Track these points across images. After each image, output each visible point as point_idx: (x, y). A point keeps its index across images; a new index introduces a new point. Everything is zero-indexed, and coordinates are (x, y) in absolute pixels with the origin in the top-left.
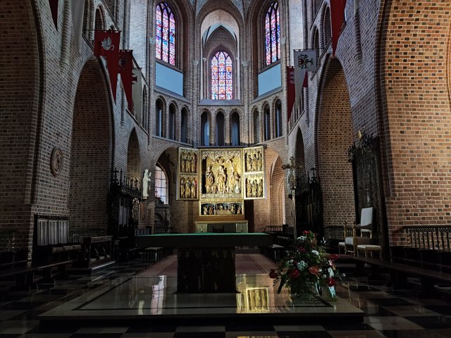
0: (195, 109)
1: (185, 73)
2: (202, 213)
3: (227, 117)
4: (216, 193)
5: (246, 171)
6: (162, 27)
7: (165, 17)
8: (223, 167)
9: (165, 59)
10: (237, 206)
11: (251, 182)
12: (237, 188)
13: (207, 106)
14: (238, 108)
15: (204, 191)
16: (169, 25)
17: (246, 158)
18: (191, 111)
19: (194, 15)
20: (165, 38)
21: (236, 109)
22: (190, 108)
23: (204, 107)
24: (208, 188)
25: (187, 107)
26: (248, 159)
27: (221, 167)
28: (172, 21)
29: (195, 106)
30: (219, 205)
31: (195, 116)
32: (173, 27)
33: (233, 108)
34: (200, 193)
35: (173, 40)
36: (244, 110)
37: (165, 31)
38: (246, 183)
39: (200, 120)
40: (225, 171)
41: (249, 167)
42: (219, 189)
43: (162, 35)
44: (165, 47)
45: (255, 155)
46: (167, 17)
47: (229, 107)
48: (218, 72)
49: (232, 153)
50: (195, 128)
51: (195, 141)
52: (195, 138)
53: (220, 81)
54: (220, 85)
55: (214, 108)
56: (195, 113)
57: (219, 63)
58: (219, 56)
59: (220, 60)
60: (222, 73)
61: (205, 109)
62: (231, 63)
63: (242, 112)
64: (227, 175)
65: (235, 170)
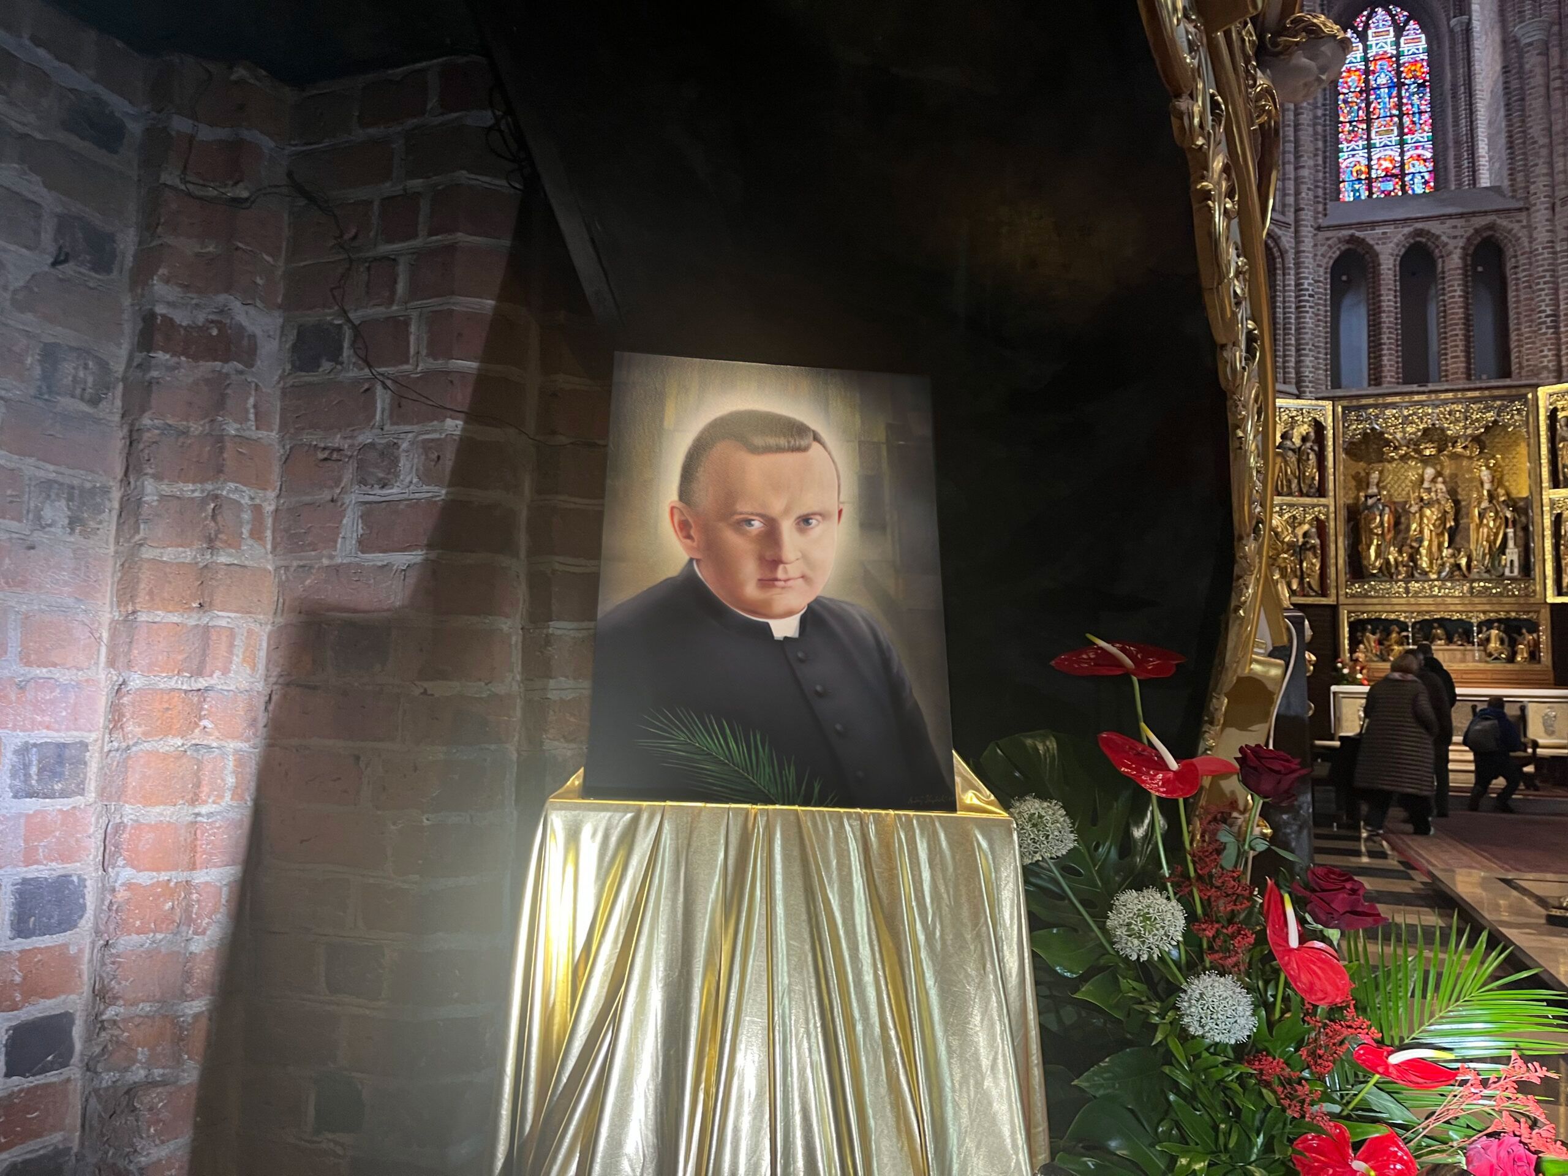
0: (1307, 245)
3: (1453, 262)
4: (1410, 577)
5: (1555, 484)
12: (1508, 556)
13: (1361, 225)
14: (1503, 222)
15: (1357, 570)
17: (1552, 429)
18: (1291, 256)
21: (1491, 227)
23: (1346, 233)
24: (1373, 556)
25: (1277, 239)
26: (1564, 433)
27: (1429, 473)
29: (1307, 231)
31: (1306, 274)
33: (1480, 222)
34: (1343, 578)
36: (1530, 228)
38: (1558, 533)
39: (1324, 289)
42: (1424, 563)
47: (1460, 222)
48: (1367, 90)
49: (1488, 409)
50: (1309, 320)
51: (1307, 372)
52: (1308, 361)
53: (1376, 124)
54: (1376, 139)
55: (1389, 229)
56: (1308, 261)
57: (1371, 54)
58: (1367, 26)
59: (1372, 40)
60: (1384, 91)
61: (1352, 239)
62: (1423, 44)
63: (1523, 234)
64: (1457, 503)
65: (1498, 481)
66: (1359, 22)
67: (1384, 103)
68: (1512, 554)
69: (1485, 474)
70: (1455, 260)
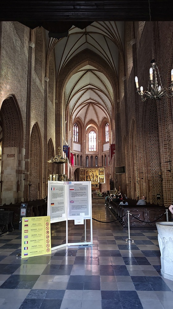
0: (84, 156)
1: (81, 144)
7: (75, 128)
8: (93, 173)
9: (75, 141)
10: (97, 185)
11: (101, 178)
12: (97, 180)
17: (99, 171)
19: (84, 126)
20: (75, 134)
24: (88, 180)
25: (82, 155)
28: (77, 128)
29: (84, 154)
31: (84, 158)
32: (77, 130)
35: (77, 134)
37: (75, 132)
38: (99, 178)
40: (93, 174)
41: (100, 174)
44: (75, 137)
45: (102, 170)
47: (95, 155)
49: (95, 169)
50: (84, 162)
52: (84, 165)
53: (92, 141)
54: (92, 143)
55: (90, 155)
59: (91, 134)
61: (87, 155)
62: (95, 135)
63: (98, 156)
64: (94, 176)
65: (96, 174)
67: (92, 139)
70: (94, 158)
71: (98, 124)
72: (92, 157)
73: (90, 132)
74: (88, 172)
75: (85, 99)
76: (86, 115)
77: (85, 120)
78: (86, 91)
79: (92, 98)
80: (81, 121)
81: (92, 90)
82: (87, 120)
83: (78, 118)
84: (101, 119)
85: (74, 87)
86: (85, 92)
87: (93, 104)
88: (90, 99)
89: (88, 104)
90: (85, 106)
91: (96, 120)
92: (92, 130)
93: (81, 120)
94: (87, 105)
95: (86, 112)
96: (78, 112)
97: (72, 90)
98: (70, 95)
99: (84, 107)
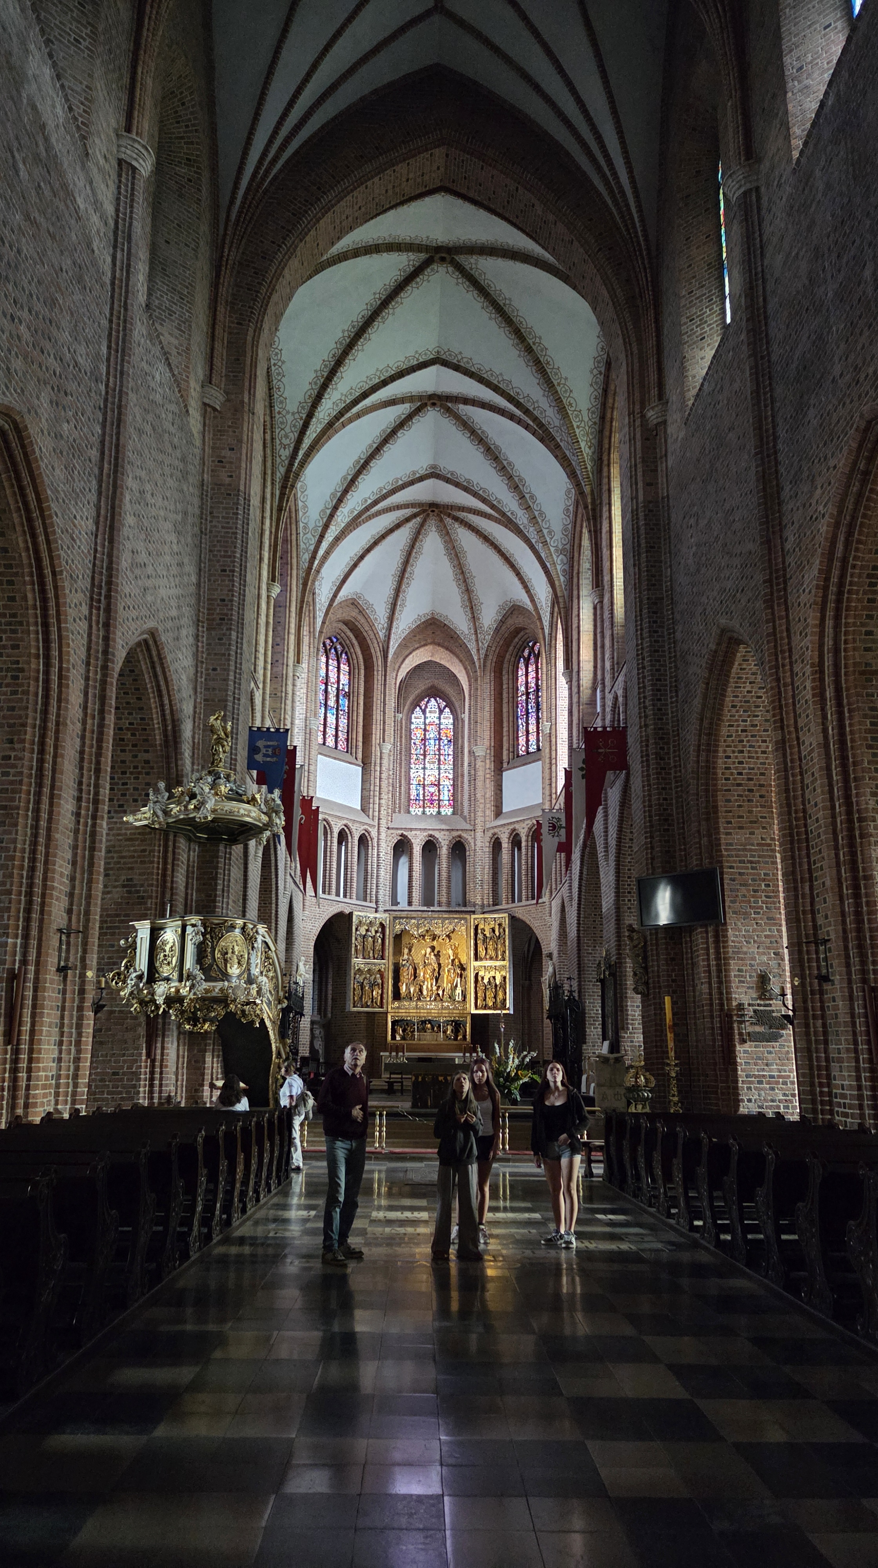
0: (383, 836)
1: (366, 764)
2: (393, 1038)
3: (444, 851)
4: (419, 999)
5: (476, 959)
6: (326, 684)
7: (333, 663)
9: (330, 742)
10: (457, 1026)
11: (486, 981)
13: (405, 829)
14: (464, 835)
15: (397, 996)
16: (338, 677)
17: (476, 934)
18: (375, 840)
19: (385, 657)
20: (332, 703)
21: (460, 836)
22: (374, 833)
23: (400, 832)
24: (403, 989)
25: (369, 833)
26: (480, 936)
27: (429, 950)
28: (344, 668)
29: (383, 830)
30: (424, 1022)
32: (344, 679)
33: (455, 834)
34: (390, 999)
35: (344, 702)
36: (474, 839)
37: (332, 690)
38: (476, 981)
39: (390, 857)
41: (482, 953)
42: (425, 992)
43: (326, 699)
44: (331, 719)
45: (494, 931)
46: (335, 663)
47: (447, 833)
48: (424, 740)
49: (450, 923)
50: (382, 872)
51: (380, 897)
52: (381, 892)
53: (428, 757)
54: (427, 765)
55: (418, 833)
56: (383, 844)
57: (427, 721)
58: (426, 707)
59: (428, 715)
60: (432, 742)
61: (402, 835)
62: (451, 721)
63: (472, 842)
64: (439, 965)
65: (456, 955)
66: (423, 704)
67: (432, 747)
68: (459, 991)
69: (451, 952)
71: (472, 646)
72: (430, 847)
73: (416, 704)
74: (405, 940)
75: (402, 473)
76: (398, 591)
77: (391, 619)
78: (410, 417)
79: (448, 465)
80: (372, 626)
81: (448, 410)
82: (405, 622)
83: (353, 603)
84: (489, 617)
85: (339, 363)
86: (402, 424)
87: (448, 521)
88: (434, 474)
89: (415, 516)
90: (398, 526)
91: (460, 623)
92: (434, 693)
93: (366, 618)
94: (407, 520)
95: (404, 571)
96: (355, 565)
97: (324, 387)
98: (310, 416)
99: (391, 531)
